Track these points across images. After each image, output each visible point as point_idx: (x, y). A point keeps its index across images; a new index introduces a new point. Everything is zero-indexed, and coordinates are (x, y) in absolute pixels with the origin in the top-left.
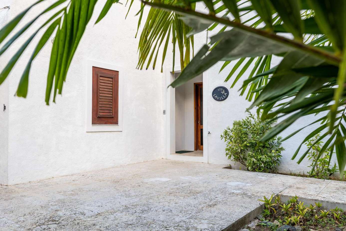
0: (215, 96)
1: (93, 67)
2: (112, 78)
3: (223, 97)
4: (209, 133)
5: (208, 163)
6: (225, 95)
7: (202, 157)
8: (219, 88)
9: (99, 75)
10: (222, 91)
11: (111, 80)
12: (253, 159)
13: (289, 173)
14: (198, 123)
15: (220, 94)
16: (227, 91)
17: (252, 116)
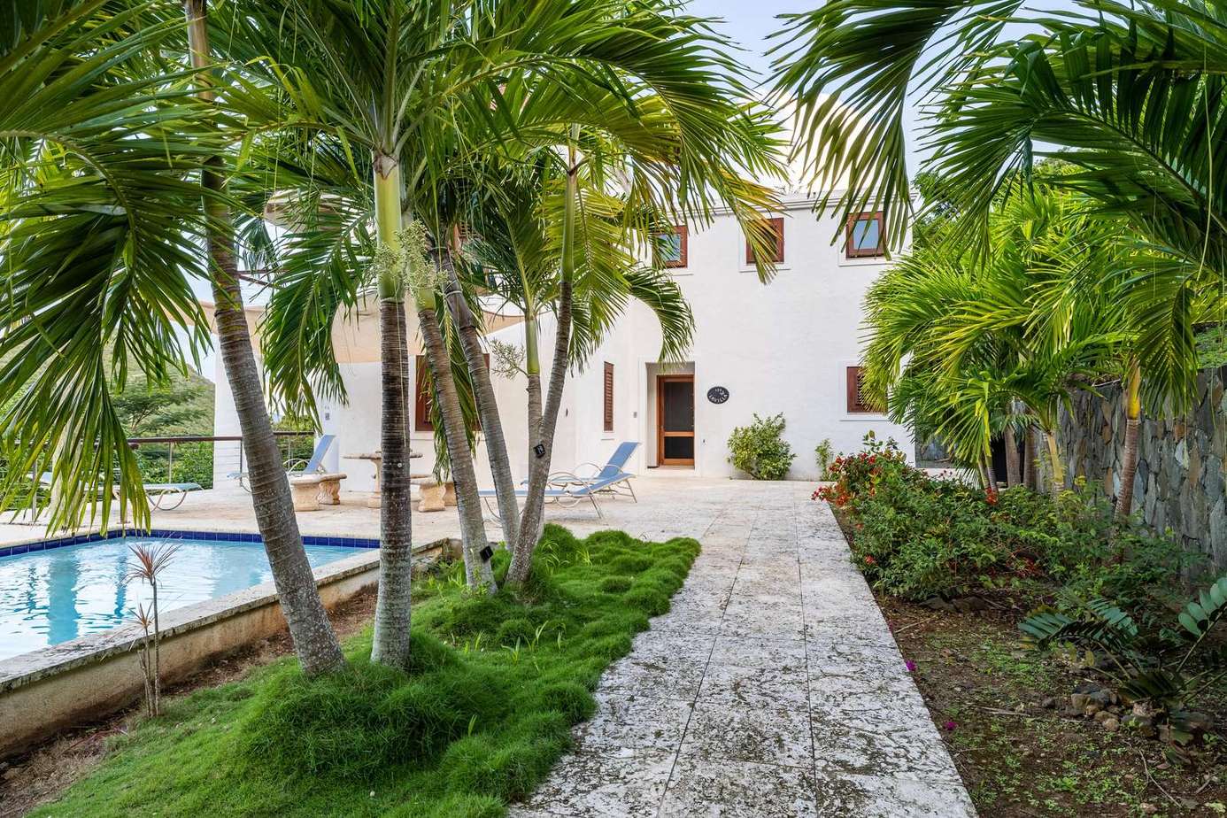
0: (711, 398)
3: (721, 399)
4: (704, 441)
5: (702, 476)
6: (724, 398)
8: (716, 388)
10: (722, 392)
12: (768, 468)
13: (796, 479)
14: (660, 428)
15: (718, 395)
16: (727, 392)
17: (760, 422)
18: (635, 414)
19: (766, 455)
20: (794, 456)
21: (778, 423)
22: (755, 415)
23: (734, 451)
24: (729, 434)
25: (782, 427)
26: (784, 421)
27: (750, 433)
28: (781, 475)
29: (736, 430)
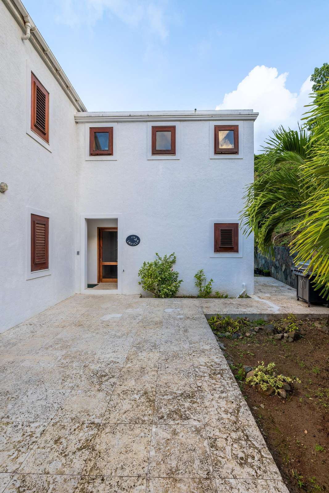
0: (129, 242)
1: (31, 214)
2: (45, 225)
3: (135, 243)
4: (124, 271)
5: (122, 294)
6: (137, 242)
7: (117, 290)
8: (132, 236)
9: (36, 222)
10: (135, 239)
11: (44, 226)
12: (165, 290)
13: (183, 296)
14: (100, 260)
15: (133, 240)
16: (138, 239)
17: (160, 259)
18: (78, 253)
19: (163, 281)
20: (181, 281)
21: (171, 260)
22: (157, 254)
23: (143, 278)
24: (140, 267)
25: (174, 262)
26: (175, 257)
27: (153, 266)
28: (173, 295)
29: (145, 264)
